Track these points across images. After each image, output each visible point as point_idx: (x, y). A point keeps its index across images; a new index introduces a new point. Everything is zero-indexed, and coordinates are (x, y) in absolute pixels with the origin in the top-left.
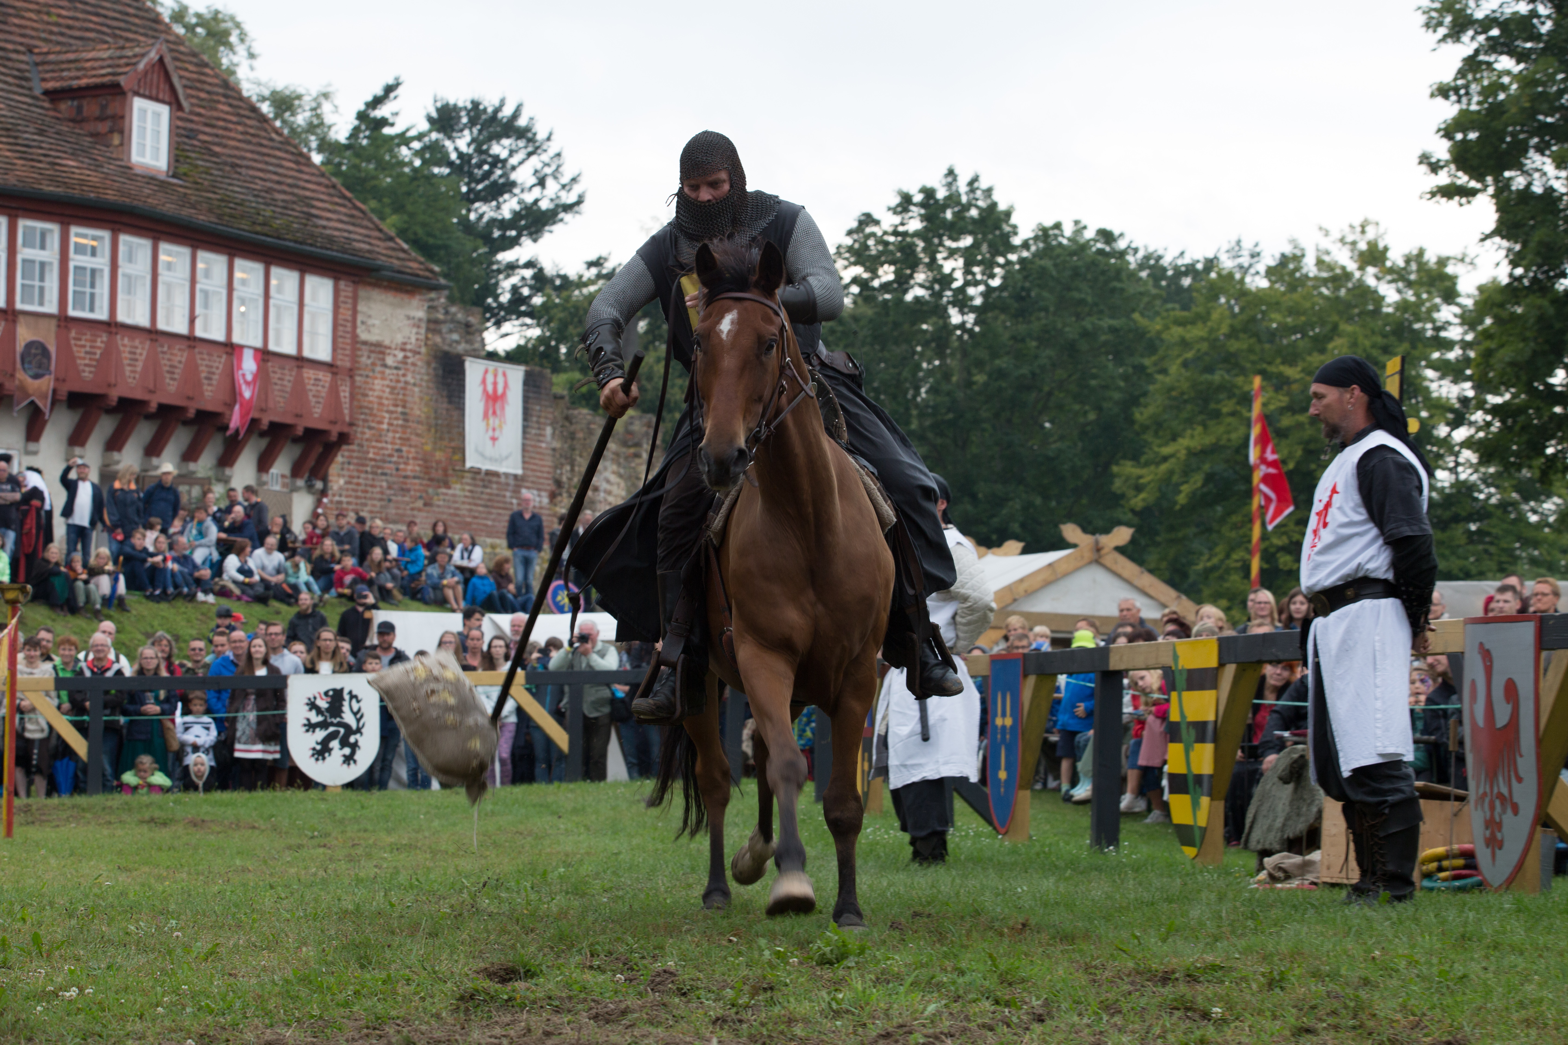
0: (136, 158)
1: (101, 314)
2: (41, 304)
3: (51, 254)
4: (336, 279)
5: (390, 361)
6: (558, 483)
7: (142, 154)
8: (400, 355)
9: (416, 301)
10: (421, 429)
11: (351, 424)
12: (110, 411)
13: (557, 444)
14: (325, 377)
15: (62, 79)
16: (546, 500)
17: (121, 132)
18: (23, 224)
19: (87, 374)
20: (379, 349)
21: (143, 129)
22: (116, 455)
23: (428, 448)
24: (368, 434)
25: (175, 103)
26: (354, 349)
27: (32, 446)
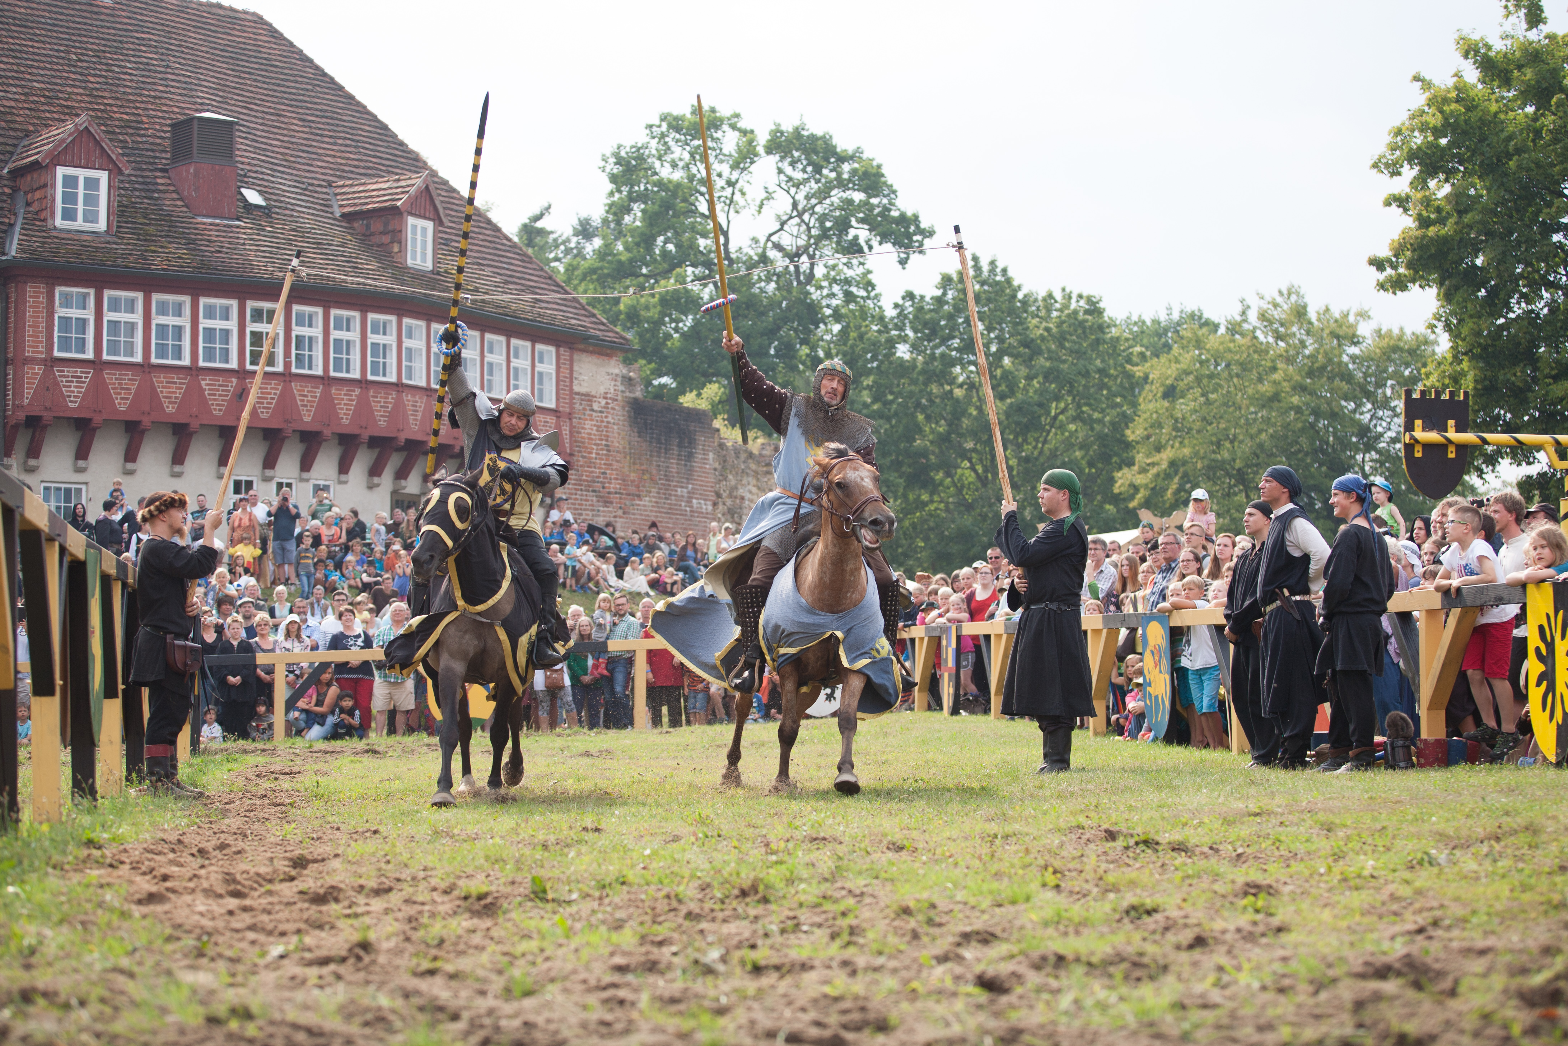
0: (410, 262)
1: (392, 378)
2: (348, 371)
3: (354, 335)
4: (558, 346)
5: (596, 406)
6: (719, 495)
7: (414, 258)
8: (603, 402)
9: (613, 362)
10: (619, 457)
11: (571, 455)
12: (399, 449)
13: (717, 465)
14: (551, 419)
15: (355, 205)
16: (710, 508)
17: (400, 242)
18: (334, 312)
19: (382, 423)
20: (588, 398)
21: (414, 240)
22: (403, 483)
23: (626, 470)
24: (582, 461)
25: (438, 220)
26: (572, 398)
27: (343, 477)
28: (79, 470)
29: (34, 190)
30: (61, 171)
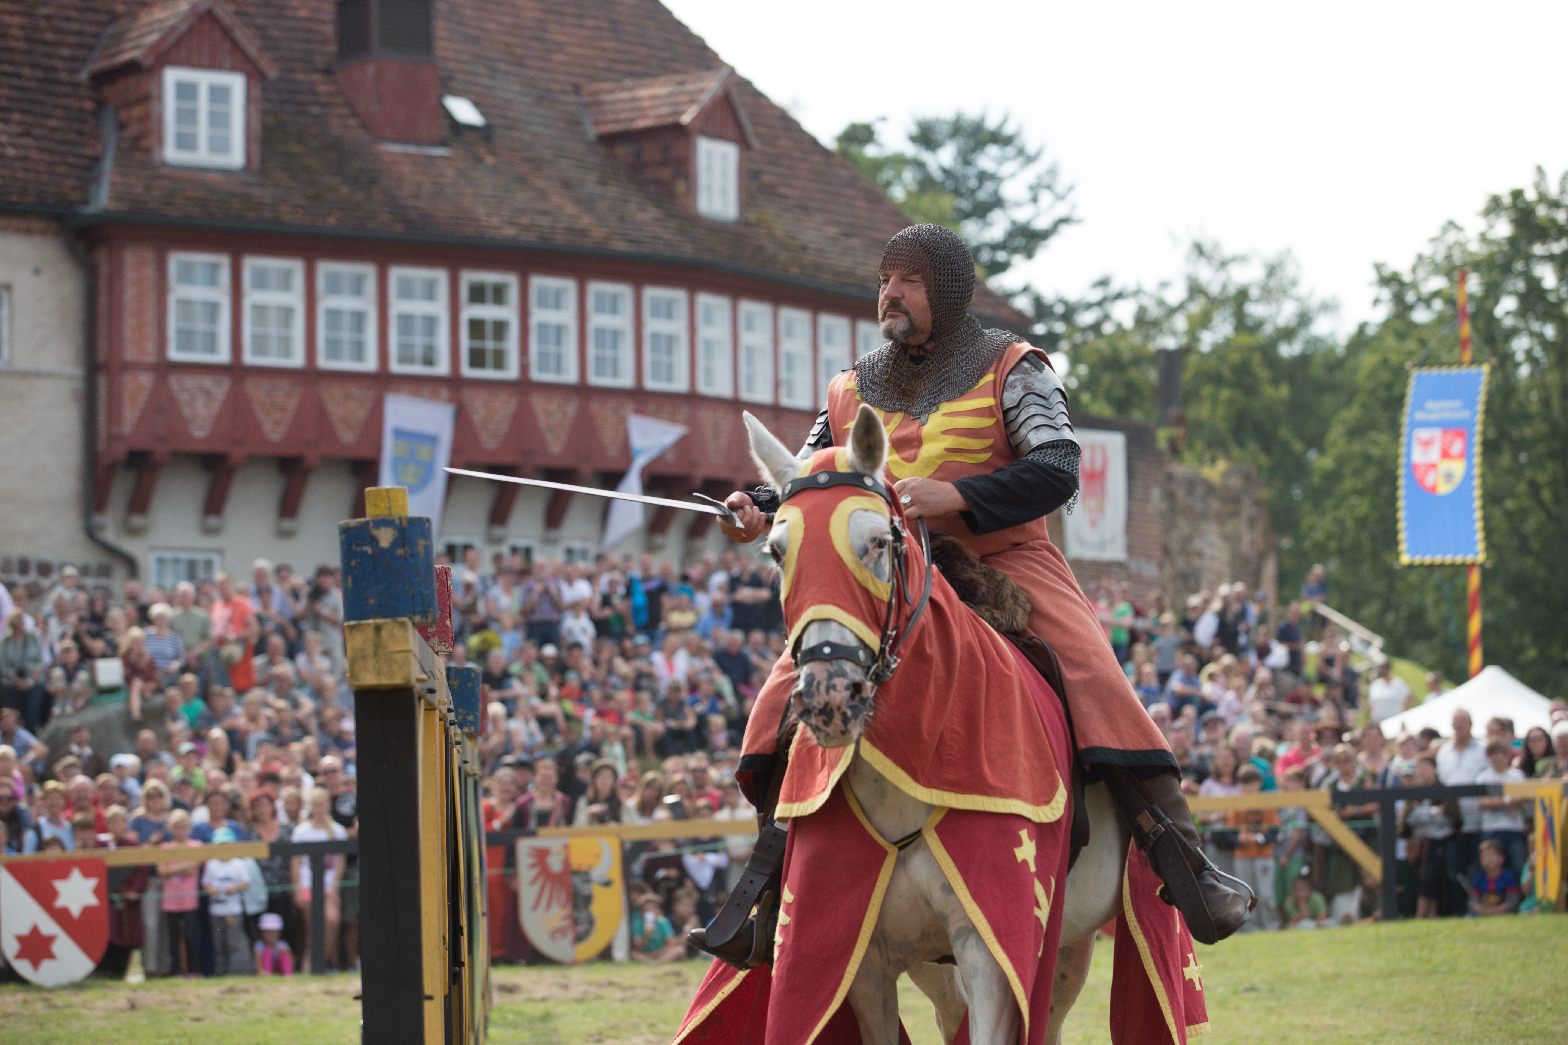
0: (704, 205)
1: (681, 385)
2: (616, 377)
7: (709, 202)
13: (1163, 507)
15: (618, 121)
17: (686, 178)
18: (593, 287)
21: (709, 175)
25: (743, 143)
28: (209, 531)
29: (129, 105)
30: (172, 76)
